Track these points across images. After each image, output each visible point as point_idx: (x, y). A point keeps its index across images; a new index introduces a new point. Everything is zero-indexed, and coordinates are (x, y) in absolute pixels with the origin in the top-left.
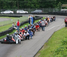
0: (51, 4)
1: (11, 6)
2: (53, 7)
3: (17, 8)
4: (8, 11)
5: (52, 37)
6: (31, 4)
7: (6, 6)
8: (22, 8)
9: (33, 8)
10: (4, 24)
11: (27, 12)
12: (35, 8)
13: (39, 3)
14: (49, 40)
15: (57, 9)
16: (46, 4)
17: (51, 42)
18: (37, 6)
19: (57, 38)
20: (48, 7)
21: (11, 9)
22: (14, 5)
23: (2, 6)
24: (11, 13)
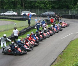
0: (67, 4)
1: (14, 6)
2: (69, 9)
3: (22, 8)
4: (9, 12)
5: (68, 47)
6: (40, 4)
7: (8, 6)
8: (29, 9)
9: (43, 9)
10: (4, 29)
11: (35, 14)
12: (46, 9)
13: (51, 2)
14: (64, 51)
15: (74, 12)
16: (60, 4)
17: (67, 54)
18: (48, 7)
19: (75, 49)
20: (62, 9)
21: (14, 10)
22: (18, 5)
23: (2, 5)
24: (14, 15)
